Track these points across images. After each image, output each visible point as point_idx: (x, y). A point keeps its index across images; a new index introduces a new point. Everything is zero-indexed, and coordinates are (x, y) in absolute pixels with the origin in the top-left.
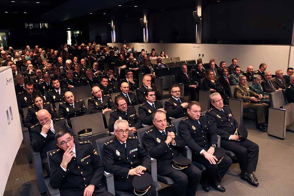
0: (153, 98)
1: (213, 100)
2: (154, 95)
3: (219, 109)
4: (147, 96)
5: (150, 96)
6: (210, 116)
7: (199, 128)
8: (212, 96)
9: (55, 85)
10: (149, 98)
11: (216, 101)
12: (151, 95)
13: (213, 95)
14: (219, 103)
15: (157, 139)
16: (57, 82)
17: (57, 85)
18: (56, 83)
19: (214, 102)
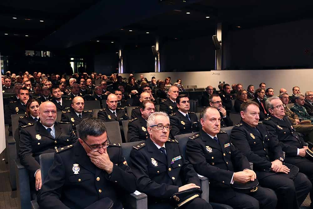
0: (186, 106)
1: (272, 105)
2: (188, 101)
3: (279, 118)
4: (179, 104)
5: (182, 104)
6: (269, 126)
7: (259, 137)
8: (270, 101)
9: (56, 95)
10: (181, 105)
11: (277, 107)
12: (184, 102)
13: (272, 99)
14: (280, 109)
15: (207, 147)
16: (58, 91)
17: (58, 95)
18: (56, 92)
19: (273, 108)
